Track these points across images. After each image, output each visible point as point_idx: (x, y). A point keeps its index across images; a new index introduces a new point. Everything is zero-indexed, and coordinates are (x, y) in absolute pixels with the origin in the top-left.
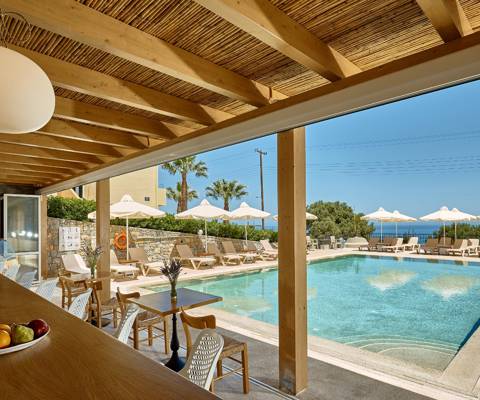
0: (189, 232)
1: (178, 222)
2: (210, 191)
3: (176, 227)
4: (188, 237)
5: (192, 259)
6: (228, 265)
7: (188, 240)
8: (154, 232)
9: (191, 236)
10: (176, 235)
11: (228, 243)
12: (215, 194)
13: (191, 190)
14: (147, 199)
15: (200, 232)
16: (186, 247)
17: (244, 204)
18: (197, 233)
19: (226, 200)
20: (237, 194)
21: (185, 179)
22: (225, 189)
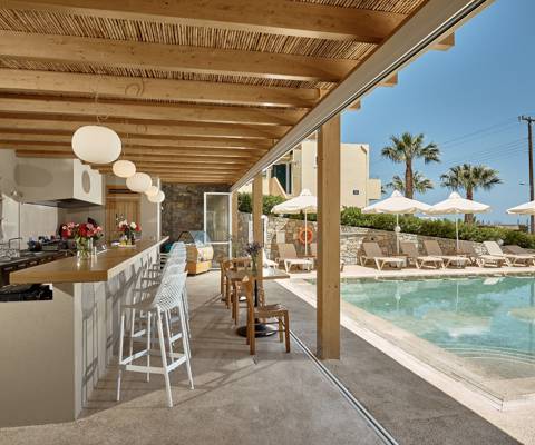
0: (382, 229)
1: (368, 217)
2: (445, 180)
3: (366, 222)
4: (381, 235)
5: (376, 259)
6: (423, 268)
7: (380, 238)
9: (385, 233)
10: (364, 231)
11: (432, 243)
12: (453, 183)
13: (422, 179)
14: (356, 192)
15: (398, 228)
16: (375, 245)
17: (454, 194)
18: (393, 230)
19: (469, 190)
20: (488, 181)
21: (409, 166)
22: (467, 176)
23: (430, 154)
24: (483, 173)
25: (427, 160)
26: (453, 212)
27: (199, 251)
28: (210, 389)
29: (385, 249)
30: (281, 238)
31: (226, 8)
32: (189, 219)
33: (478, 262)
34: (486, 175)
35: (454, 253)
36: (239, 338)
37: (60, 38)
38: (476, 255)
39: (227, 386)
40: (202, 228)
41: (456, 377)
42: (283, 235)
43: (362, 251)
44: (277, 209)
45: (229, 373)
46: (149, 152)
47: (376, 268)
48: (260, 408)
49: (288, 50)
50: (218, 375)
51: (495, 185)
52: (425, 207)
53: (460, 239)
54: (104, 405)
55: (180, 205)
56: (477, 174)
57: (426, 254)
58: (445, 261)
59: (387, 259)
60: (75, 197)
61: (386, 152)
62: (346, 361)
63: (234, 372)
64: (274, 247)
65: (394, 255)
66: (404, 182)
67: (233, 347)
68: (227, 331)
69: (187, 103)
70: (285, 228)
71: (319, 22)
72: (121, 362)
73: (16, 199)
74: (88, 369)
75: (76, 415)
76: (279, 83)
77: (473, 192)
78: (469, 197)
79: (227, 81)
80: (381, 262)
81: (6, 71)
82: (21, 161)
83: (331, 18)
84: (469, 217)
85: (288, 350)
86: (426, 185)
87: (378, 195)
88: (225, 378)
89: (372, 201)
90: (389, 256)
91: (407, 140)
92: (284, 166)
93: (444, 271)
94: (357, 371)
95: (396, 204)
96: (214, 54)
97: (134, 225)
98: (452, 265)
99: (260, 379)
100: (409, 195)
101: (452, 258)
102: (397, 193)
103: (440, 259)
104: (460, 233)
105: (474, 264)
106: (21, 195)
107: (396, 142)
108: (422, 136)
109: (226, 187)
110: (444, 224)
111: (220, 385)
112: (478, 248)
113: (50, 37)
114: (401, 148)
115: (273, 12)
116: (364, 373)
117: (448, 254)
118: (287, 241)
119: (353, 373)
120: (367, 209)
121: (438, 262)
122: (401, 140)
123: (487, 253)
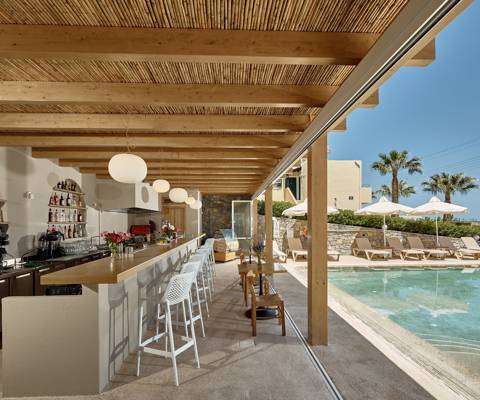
0: (372, 227)
1: (360, 218)
2: (426, 186)
3: (358, 222)
4: (371, 232)
5: (367, 251)
6: (406, 259)
7: (370, 234)
8: (336, 226)
9: (375, 230)
10: (358, 228)
11: (415, 239)
12: (433, 188)
13: (406, 186)
14: (351, 198)
15: (385, 227)
16: (365, 240)
17: (434, 199)
18: (381, 228)
19: (447, 194)
20: (464, 186)
21: (395, 176)
22: (445, 183)
23: (414, 167)
24: (460, 180)
25: (411, 171)
26: (434, 213)
27: (228, 244)
28: (214, 369)
29: (374, 243)
30: (290, 234)
31: (212, 43)
32: (221, 220)
33: (456, 254)
34: (463, 182)
35: (434, 246)
36: (246, 319)
37: (92, 85)
38: (455, 249)
39: (228, 367)
40: (230, 228)
41: (438, 373)
42: (292, 232)
43: (355, 245)
44: (286, 212)
45: (232, 353)
46: (186, 172)
47: (366, 258)
48: (250, 393)
49: (277, 80)
50: (224, 354)
51: (472, 189)
52: (408, 209)
53: (440, 235)
54: (126, 380)
55: (215, 210)
56: (454, 180)
57: (410, 248)
58: (426, 254)
59: (375, 252)
60: (137, 206)
61: (376, 166)
62: (333, 348)
63: (236, 352)
64: (285, 241)
65: (382, 248)
66: (391, 189)
67: (240, 328)
68: (238, 313)
69: (205, 133)
70: (294, 226)
71: (298, 49)
72: (141, 345)
73: (96, 209)
74: (115, 349)
75: (100, 389)
76: (275, 111)
77: (451, 195)
78: (448, 200)
79: (232, 113)
80: (370, 254)
81: (65, 115)
82: (100, 181)
83: (310, 43)
84: (447, 217)
85: (284, 334)
86: (410, 190)
87: (370, 200)
88: (228, 358)
89: (364, 204)
90: (377, 248)
91: (394, 156)
92: (295, 179)
93: (426, 262)
94: (342, 360)
95: (384, 207)
96: (214, 89)
97: (173, 228)
98: (433, 257)
99: (256, 362)
100: (395, 200)
101: (432, 251)
102: (384, 198)
103: (422, 251)
104: (439, 230)
105: (453, 256)
106: (100, 205)
107: (384, 158)
108: (405, 153)
109: (248, 196)
110: (425, 223)
111: (222, 365)
112: (456, 243)
113: (85, 84)
114: (388, 162)
115: (254, 43)
116: (348, 362)
117: (429, 248)
118: (295, 237)
119: (338, 362)
120: (359, 211)
121: (420, 255)
122: (389, 156)
123: (465, 247)
